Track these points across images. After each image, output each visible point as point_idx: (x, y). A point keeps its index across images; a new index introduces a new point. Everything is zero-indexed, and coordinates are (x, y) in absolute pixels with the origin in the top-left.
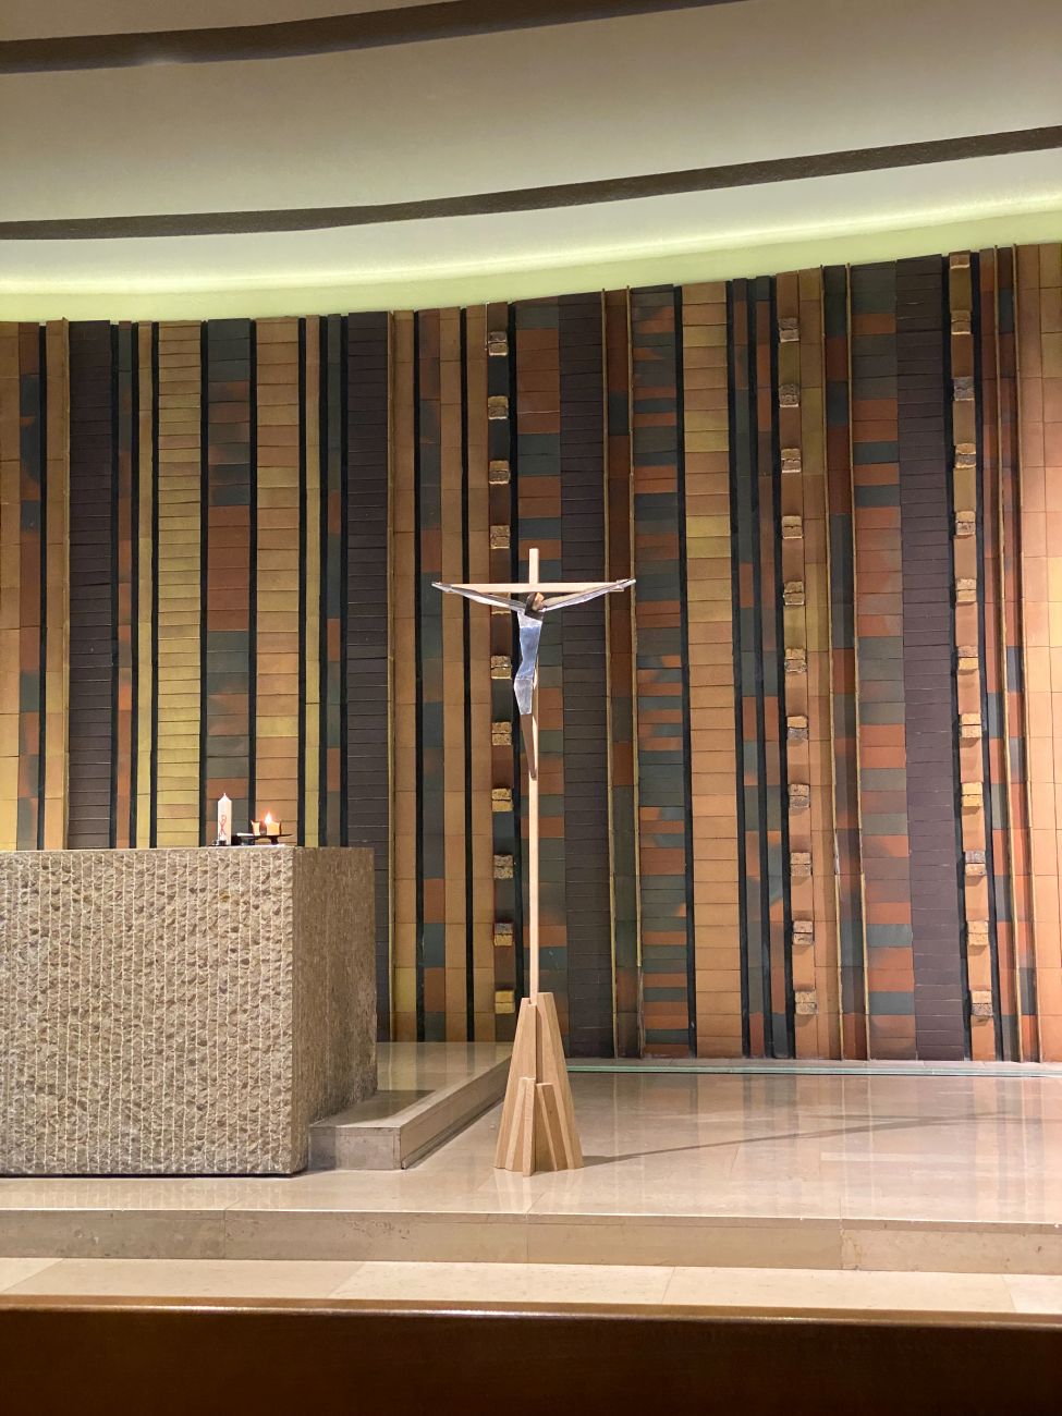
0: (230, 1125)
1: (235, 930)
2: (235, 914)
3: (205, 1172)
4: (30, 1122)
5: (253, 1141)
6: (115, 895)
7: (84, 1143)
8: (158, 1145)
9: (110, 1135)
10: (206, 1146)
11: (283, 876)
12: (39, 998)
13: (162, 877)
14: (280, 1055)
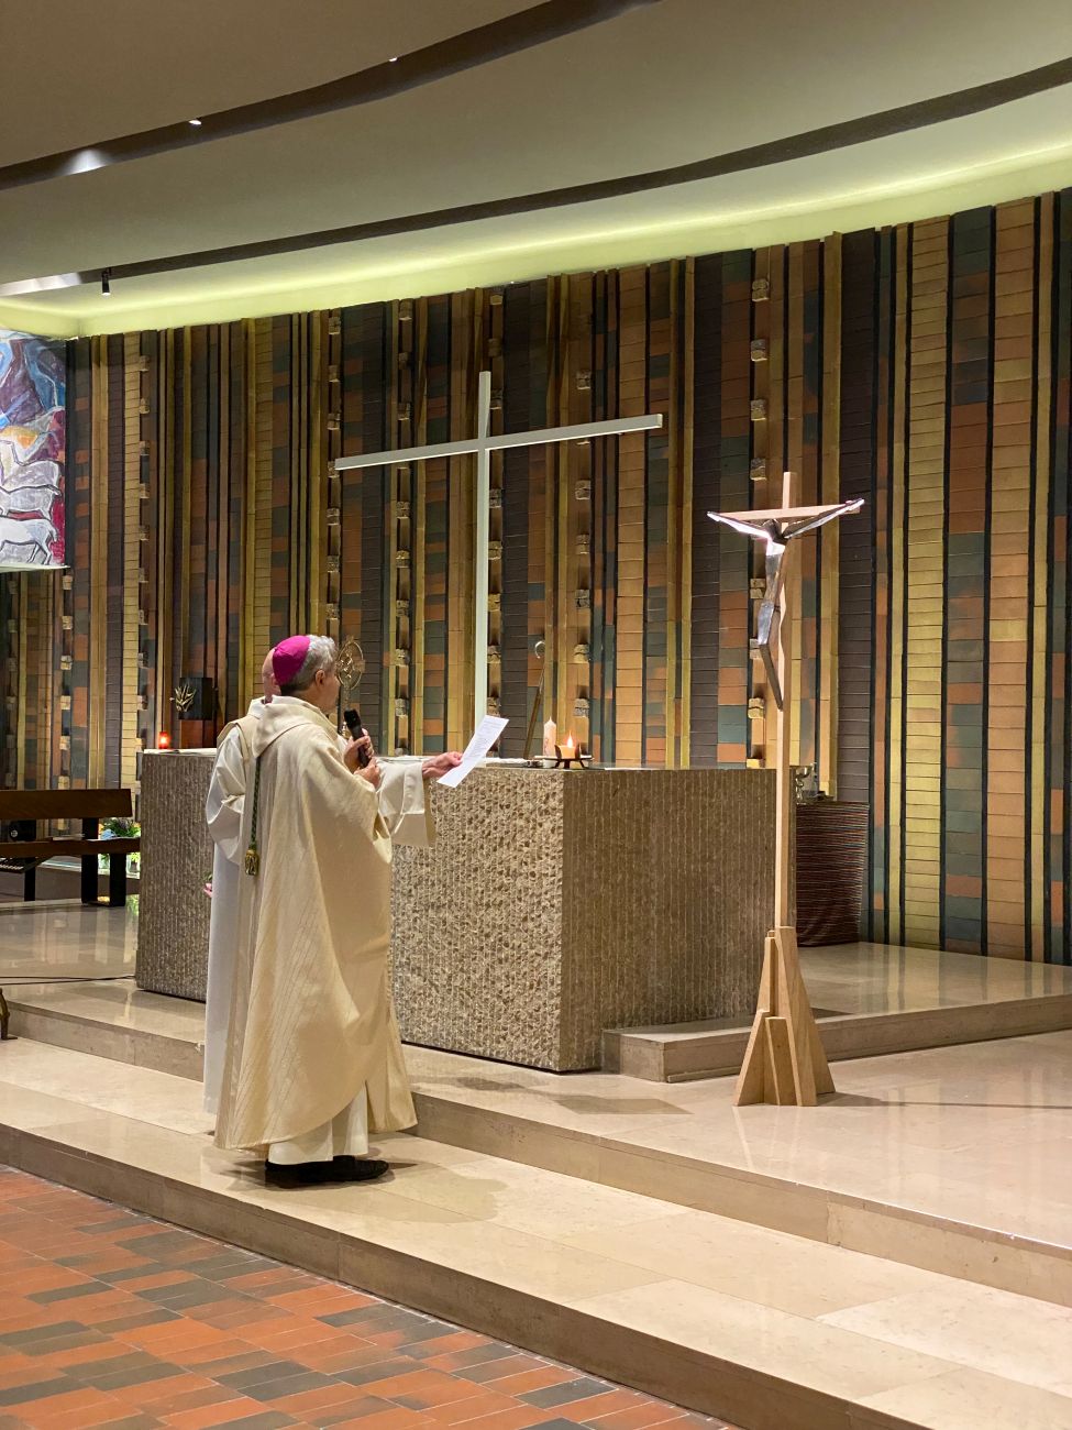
0: (523, 1021)
1: (527, 845)
2: (527, 830)
4: (407, 997)
5: (536, 1038)
6: (455, 806)
7: (437, 1021)
8: (479, 1031)
9: (452, 1016)
10: (509, 1037)
11: (557, 797)
13: (483, 793)
14: (554, 962)
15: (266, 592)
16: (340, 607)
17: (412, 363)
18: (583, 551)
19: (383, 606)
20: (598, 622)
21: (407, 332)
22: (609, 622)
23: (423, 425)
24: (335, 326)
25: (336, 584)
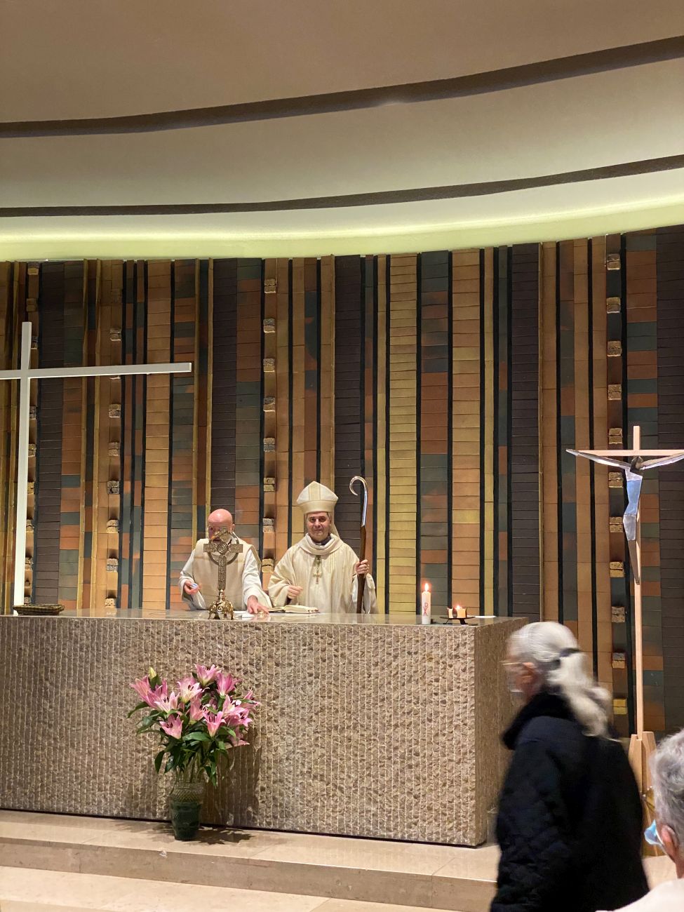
0: (435, 810)
1: (437, 680)
2: (436, 670)
3: (420, 840)
4: (309, 798)
5: (450, 822)
6: (360, 653)
7: (343, 814)
8: (389, 820)
9: (359, 810)
10: (420, 823)
11: (467, 646)
12: (314, 718)
13: (390, 643)
18: (116, 454)
20: (127, 504)
22: (137, 503)
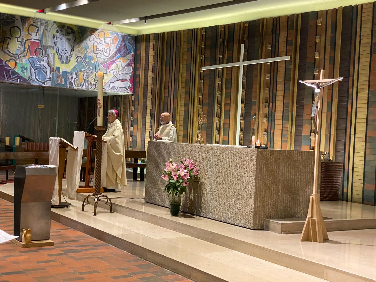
0: (243, 215)
1: (246, 168)
2: (246, 164)
3: (239, 225)
4: (213, 207)
5: (247, 220)
6: (228, 157)
7: (221, 214)
8: (232, 217)
9: (225, 213)
10: (240, 219)
11: (255, 156)
12: (216, 180)
13: (235, 154)
14: (252, 200)
15: (183, 101)
16: (202, 106)
17: (223, 42)
18: (267, 92)
19: (213, 106)
20: (270, 112)
21: (223, 33)
22: (273, 112)
23: (226, 58)
24: (204, 32)
25: (201, 100)
